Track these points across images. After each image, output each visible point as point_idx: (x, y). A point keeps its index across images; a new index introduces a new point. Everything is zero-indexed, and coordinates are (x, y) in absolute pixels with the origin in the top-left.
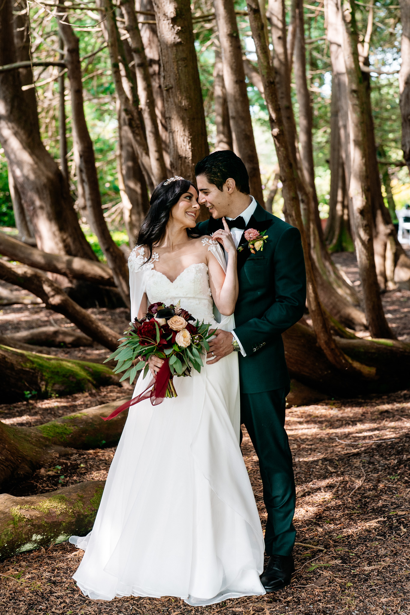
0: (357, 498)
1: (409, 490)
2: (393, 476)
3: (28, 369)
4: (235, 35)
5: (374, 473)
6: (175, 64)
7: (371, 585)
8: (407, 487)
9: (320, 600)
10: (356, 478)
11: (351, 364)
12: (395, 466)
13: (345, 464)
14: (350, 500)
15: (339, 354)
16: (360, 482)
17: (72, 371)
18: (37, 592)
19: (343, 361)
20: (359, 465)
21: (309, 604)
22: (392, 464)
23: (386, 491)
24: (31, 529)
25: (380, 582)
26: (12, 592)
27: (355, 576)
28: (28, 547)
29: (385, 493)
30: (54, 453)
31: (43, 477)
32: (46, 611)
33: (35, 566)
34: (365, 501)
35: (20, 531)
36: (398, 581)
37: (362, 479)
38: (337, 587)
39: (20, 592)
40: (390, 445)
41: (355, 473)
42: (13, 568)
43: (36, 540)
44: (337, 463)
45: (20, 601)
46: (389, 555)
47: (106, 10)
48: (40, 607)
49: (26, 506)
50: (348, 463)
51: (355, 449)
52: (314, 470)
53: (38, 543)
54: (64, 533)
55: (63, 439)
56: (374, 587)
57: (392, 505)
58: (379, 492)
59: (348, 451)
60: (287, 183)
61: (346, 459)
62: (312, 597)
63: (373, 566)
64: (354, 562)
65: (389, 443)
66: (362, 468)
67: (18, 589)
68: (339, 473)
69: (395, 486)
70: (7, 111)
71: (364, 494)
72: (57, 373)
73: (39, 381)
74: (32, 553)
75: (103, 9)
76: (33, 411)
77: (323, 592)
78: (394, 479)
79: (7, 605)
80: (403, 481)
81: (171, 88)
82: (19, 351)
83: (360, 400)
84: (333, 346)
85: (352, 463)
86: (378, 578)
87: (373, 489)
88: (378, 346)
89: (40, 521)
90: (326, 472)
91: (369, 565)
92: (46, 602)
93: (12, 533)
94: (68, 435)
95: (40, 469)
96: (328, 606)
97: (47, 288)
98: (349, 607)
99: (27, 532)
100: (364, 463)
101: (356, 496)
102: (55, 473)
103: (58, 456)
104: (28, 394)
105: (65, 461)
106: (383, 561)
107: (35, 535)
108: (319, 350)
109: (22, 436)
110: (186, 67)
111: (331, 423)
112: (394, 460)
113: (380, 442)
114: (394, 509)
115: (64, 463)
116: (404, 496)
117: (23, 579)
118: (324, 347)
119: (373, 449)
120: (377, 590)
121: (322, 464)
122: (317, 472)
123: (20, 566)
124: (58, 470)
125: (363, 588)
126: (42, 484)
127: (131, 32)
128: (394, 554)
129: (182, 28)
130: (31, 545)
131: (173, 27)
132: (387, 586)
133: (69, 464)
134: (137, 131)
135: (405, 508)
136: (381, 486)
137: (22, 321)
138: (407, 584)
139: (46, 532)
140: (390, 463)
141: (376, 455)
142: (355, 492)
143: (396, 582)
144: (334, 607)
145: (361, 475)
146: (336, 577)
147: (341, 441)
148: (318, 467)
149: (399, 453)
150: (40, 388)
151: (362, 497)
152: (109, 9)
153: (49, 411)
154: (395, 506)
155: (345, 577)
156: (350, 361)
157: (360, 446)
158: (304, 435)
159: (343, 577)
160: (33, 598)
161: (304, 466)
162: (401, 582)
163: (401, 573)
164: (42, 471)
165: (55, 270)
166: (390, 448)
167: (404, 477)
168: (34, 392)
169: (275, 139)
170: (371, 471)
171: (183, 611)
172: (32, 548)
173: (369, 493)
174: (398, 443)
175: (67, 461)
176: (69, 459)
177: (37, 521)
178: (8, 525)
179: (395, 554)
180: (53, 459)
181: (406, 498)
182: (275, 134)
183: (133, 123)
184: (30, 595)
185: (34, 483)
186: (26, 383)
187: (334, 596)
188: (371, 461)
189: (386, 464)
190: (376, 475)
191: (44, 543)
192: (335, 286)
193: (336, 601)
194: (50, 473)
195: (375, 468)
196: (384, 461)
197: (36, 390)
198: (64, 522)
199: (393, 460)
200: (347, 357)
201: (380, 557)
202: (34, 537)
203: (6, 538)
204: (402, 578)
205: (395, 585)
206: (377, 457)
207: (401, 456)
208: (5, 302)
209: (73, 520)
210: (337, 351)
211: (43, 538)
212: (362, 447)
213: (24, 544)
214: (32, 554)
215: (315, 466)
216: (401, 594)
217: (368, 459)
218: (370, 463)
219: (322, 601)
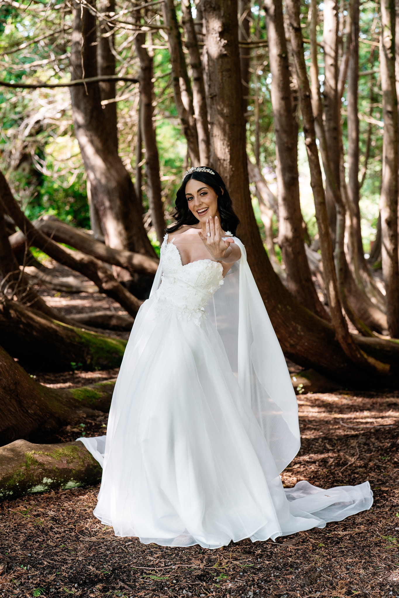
0: (347, 473)
1: (396, 470)
2: (384, 457)
3: (76, 343)
4: (284, 55)
5: (368, 453)
6: (220, 74)
7: (341, 548)
8: (395, 467)
9: (290, 556)
10: (350, 456)
11: (366, 359)
12: (388, 449)
13: (343, 443)
14: (340, 475)
15: (355, 348)
16: (353, 459)
17: (116, 349)
18: (38, 527)
19: (359, 356)
20: (355, 445)
21: (279, 558)
22: (385, 446)
23: (375, 469)
24: (42, 473)
25: (349, 545)
26: (16, 525)
27: (329, 538)
28: (39, 488)
29: (374, 471)
30: (81, 413)
31: (68, 432)
32: (42, 543)
33: (43, 505)
34: (354, 476)
35: (32, 473)
36: (367, 546)
37: (355, 457)
38: (310, 546)
39: (23, 525)
40: (388, 430)
41: (350, 452)
42: (22, 505)
43: (46, 483)
44: (335, 442)
45: (21, 533)
46: (365, 523)
47: (171, 29)
48: (38, 539)
49: (40, 452)
50: (346, 443)
51: (355, 432)
52: (314, 446)
53: (49, 486)
54: (73, 479)
55: (92, 402)
56: (344, 549)
57: (378, 481)
58: (368, 470)
59: (348, 433)
60: (316, 189)
61: (344, 440)
62: (284, 552)
63: (347, 532)
64: (331, 527)
65: (387, 429)
66: (357, 448)
67: (23, 523)
68: (336, 450)
69: (384, 465)
70: (86, 120)
71: (355, 470)
72: (102, 349)
73: (85, 354)
74: (43, 494)
75: (168, 27)
76: (76, 380)
77: (295, 550)
78: (385, 460)
79: (9, 535)
80: (393, 462)
81: (215, 96)
82: (70, 327)
83: (372, 393)
84: (350, 341)
85: (349, 443)
86: (349, 541)
87: (364, 467)
88: (394, 345)
89: (52, 466)
90: (324, 449)
91: (345, 530)
92: (44, 536)
93: (24, 474)
94: (97, 399)
95: (67, 425)
96: (297, 561)
97: (100, 275)
98: (316, 564)
99: (38, 475)
100: (360, 443)
101: (347, 471)
102: (80, 430)
103: (85, 416)
104: (74, 365)
105: (90, 421)
106: (358, 528)
107: (46, 478)
108: (337, 345)
109: (54, 395)
110: (230, 77)
111: (341, 409)
112: (388, 443)
113: (379, 427)
114: (379, 485)
115: (89, 423)
116: (391, 475)
117: (29, 515)
118: (341, 341)
119: (371, 433)
120: (345, 552)
121: (322, 442)
122: (316, 448)
123: (30, 504)
124: (82, 427)
125: (332, 550)
126: (66, 439)
127: (190, 49)
128: (369, 523)
129: (228, 41)
130: (42, 487)
131: (220, 40)
132: (355, 549)
133: (93, 424)
134: (192, 140)
135: (389, 484)
136: (371, 464)
137: (86, 307)
138: (374, 549)
139: (56, 477)
140: (384, 446)
141: (373, 438)
142: (346, 468)
143: (365, 546)
144: (302, 562)
145: (355, 454)
146: (311, 538)
147: (344, 424)
148: (317, 444)
149: (394, 437)
150: (86, 361)
151: (352, 473)
152: (174, 28)
153: (91, 381)
154: (380, 482)
155: (320, 539)
156: (365, 356)
157: (360, 429)
158: (313, 417)
159: (318, 539)
160: (33, 532)
161: (305, 442)
162: (369, 547)
163: (371, 539)
164: (69, 428)
165: (118, 264)
166: (387, 433)
167: (394, 459)
168: (80, 364)
169: (308, 148)
170: (365, 452)
171: (164, 554)
172: (43, 490)
173: (358, 470)
174: (395, 429)
175: (92, 422)
176: (95, 420)
177: (49, 466)
178: (21, 466)
179: (371, 523)
180: (80, 418)
181: (392, 476)
182: (308, 143)
183: (189, 132)
184: (32, 529)
185: (58, 437)
186: (73, 356)
187: (304, 553)
188: (367, 442)
189: (380, 446)
190: (368, 455)
191: (55, 487)
192: (369, 295)
193: (305, 558)
194: (75, 430)
195: (369, 449)
196: (378, 443)
197: (82, 362)
198: (74, 469)
199: (386, 444)
200: (362, 352)
201: (356, 525)
202: (45, 480)
203: (18, 478)
204: (371, 544)
205: (363, 549)
206: (373, 440)
207: (394, 440)
208: (74, 290)
209: (83, 469)
210: (353, 346)
211: (54, 482)
212: (362, 430)
213: (35, 485)
214: (42, 496)
215: (315, 443)
216: (367, 557)
217: (364, 440)
218: (365, 444)
219: (293, 557)
